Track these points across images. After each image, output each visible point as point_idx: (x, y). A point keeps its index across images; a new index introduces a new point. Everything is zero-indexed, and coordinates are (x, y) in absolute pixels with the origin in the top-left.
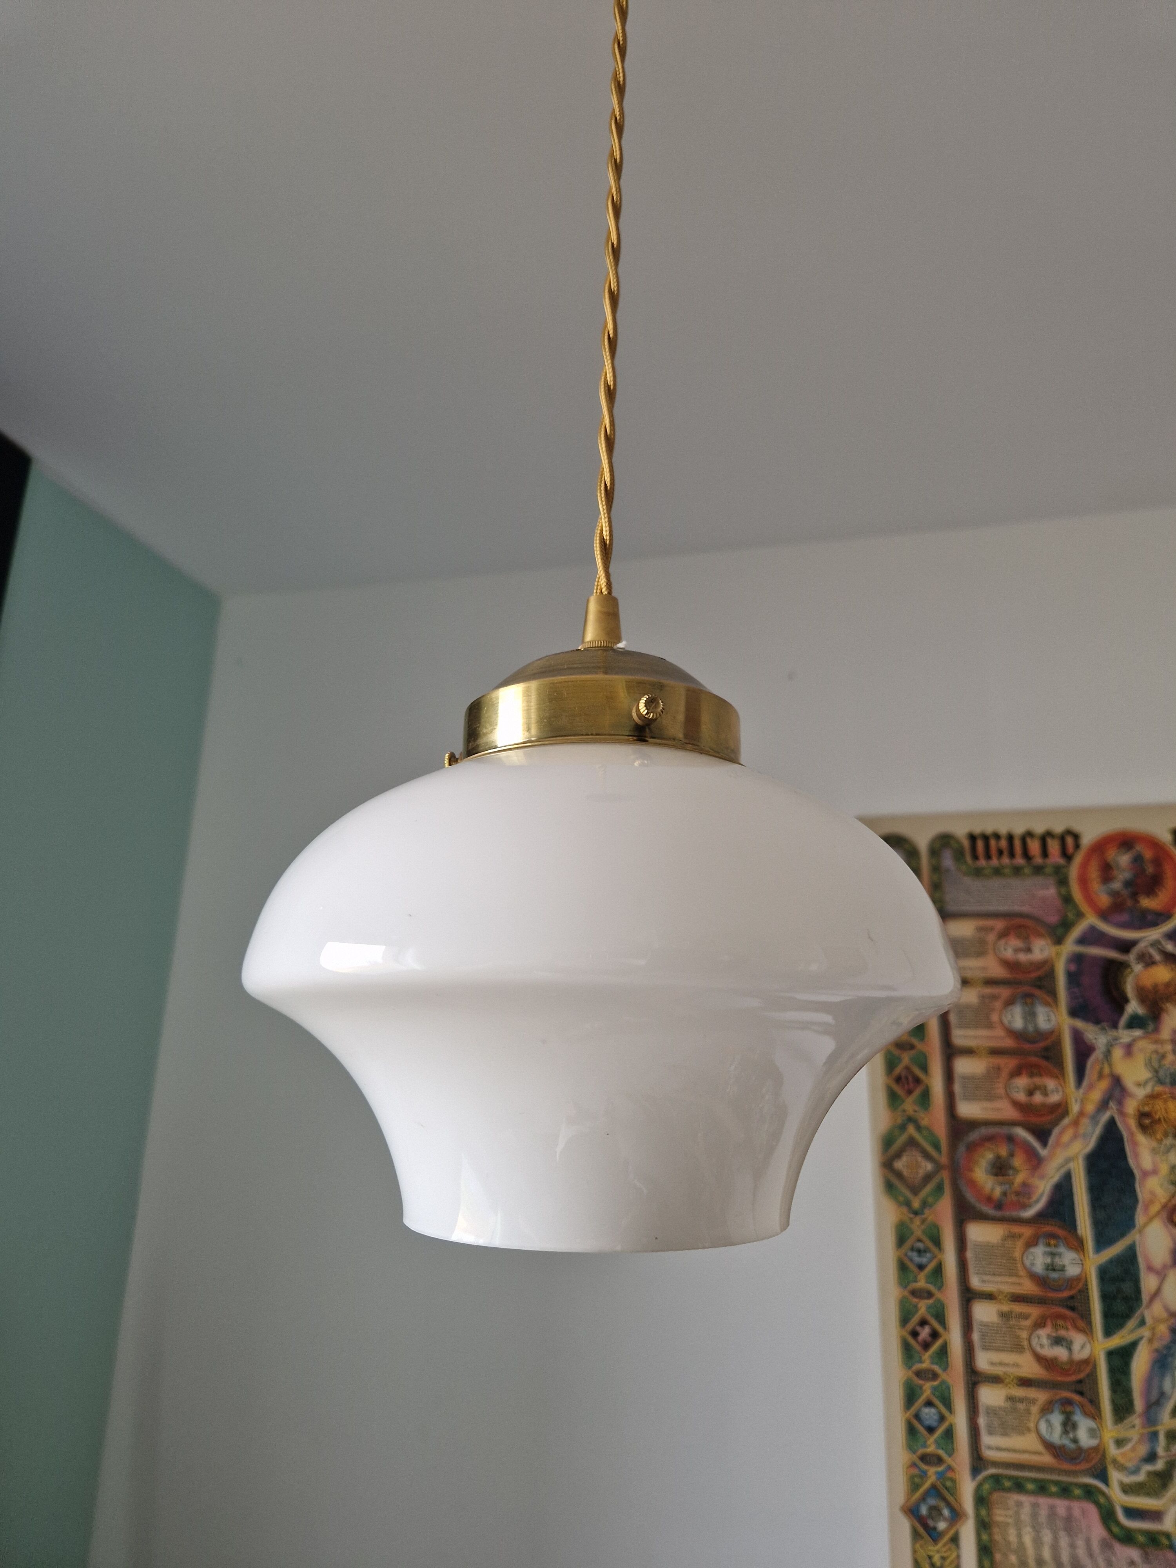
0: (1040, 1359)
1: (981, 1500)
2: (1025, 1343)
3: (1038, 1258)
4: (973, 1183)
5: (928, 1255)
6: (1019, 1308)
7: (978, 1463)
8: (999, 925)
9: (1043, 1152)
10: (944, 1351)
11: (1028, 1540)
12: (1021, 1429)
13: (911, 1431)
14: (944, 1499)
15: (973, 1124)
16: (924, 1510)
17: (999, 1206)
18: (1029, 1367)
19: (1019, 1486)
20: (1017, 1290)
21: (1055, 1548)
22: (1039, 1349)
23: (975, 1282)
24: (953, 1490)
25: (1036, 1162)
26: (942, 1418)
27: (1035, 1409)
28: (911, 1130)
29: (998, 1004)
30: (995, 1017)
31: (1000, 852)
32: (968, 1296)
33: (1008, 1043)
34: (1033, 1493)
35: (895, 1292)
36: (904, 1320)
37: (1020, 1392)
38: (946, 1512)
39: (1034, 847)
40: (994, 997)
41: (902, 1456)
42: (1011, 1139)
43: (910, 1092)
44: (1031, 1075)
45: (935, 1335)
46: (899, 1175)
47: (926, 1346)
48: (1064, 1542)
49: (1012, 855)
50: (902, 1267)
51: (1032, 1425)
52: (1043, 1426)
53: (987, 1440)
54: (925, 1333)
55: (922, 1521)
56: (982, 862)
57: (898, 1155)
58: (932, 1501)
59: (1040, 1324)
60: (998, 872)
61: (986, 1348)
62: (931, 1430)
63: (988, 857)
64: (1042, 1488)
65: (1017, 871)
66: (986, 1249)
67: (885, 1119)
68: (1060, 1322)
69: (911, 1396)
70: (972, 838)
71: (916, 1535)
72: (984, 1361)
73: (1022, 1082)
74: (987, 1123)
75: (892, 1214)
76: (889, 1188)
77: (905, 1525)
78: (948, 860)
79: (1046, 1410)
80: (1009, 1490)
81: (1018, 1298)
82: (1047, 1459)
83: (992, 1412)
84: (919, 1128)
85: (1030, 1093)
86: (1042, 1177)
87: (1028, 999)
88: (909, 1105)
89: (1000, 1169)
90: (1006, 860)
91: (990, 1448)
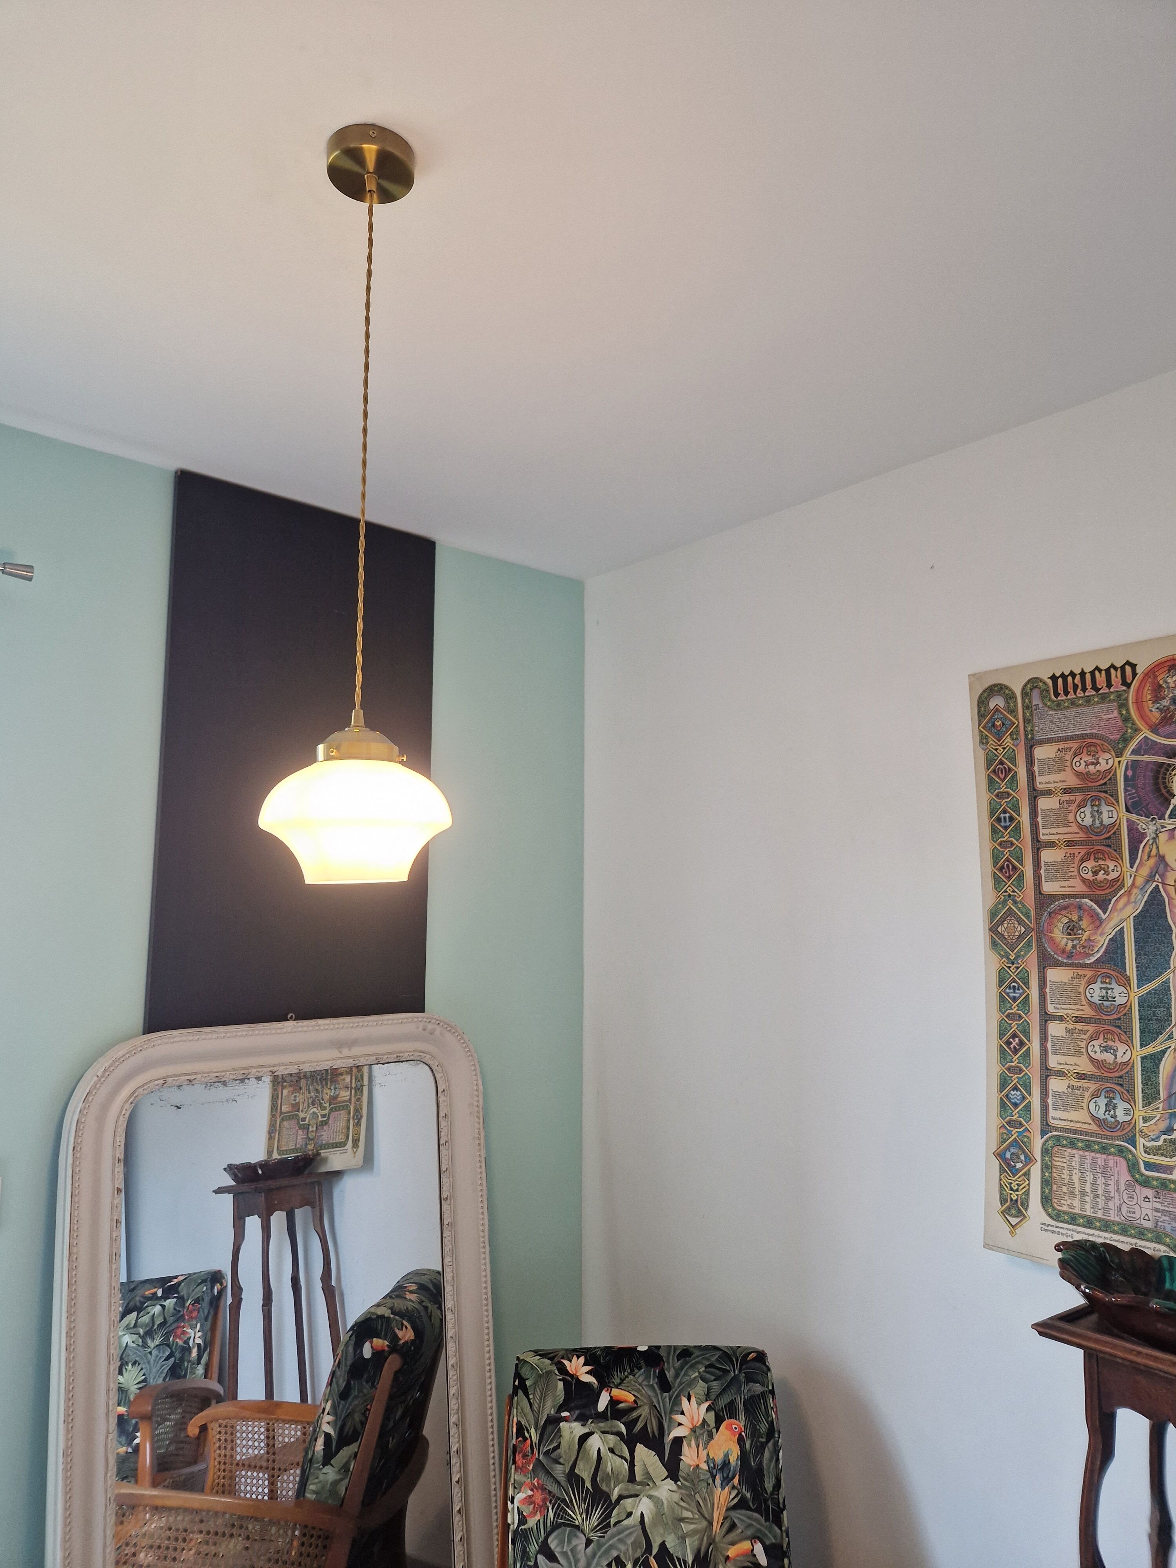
0: (1092, 1060)
1: (1045, 1151)
2: (1084, 1050)
3: (1096, 992)
4: (1052, 940)
5: (1021, 991)
6: (1080, 1026)
7: (1046, 1127)
8: (1075, 745)
9: (1104, 917)
10: (1027, 1054)
11: (1076, 1178)
12: (1076, 1107)
13: (1003, 1105)
14: (1021, 1148)
15: (1053, 898)
16: (1008, 1155)
17: (1070, 956)
18: (1085, 1066)
19: (1072, 1144)
20: (1080, 1014)
21: (1094, 1184)
22: (1092, 1054)
23: (1051, 1009)
24: (1028, 1144)
25: (1097, 922)
26: (1024, 1098)
27: (1087, 1095)
28: (1010, 903)
29: (1073, 807)
30: (1071, 817)
31: (1075, 687)
32: (1046, 1018)
33: (1081, 836)
34: (1082, 1149)
35: (996, 1016)
36: (1001, 1035)
37: (1078, 1083)
38: (1022, 1157)
39: (1101, 679)
40: (1070, 802)
41: (996, 1121)
42: (1080, 907)
43: (1009, 878)
44: (1096, 859)
45: (1022, 1044)
46: (1001, 936)
47: (1016, 1051)
48: (1101, 1181)
49: (1084, 689)
50: (1002, 999)
51: (1085, 1105)
52: (1092, 1106)
53: (1052, 1113)
54: (1015, 1043)
55: (1005, 1160)
56: (1062, 697)
57: (1001, 922)
58: (1012, 1150)
59: (1094, 1038)
60: (1073, 703)
61: (1055, 1053)
62: (1016, 1105)
63: (1066, 693)
64: (1088, 1147)
65: (1088, 700)
66: (1061, 987)
67: (992, 898)
68: (1109, 1036)
69: (1003, 1083)
70: (1054, 678)
71: (1002, 1170)
72: (1053, 1062)
73: (1090, 864)
74: (1064, 896)
75: (995, 962)
76: (994, 944)
77: (996, 1163)
78: (1036, 700)
79: (1095, 1095)
80: (1065, 1146)
81: (1079, 1020)
82: (1094, 1127)
83: (1058, 1095)
84: (1015, 902)
85: (1095, 873)
86: (1102, 934)
87: (1095, 801)
88: (1009, 887)
89: (1072, 929)
90: (1080, 693)
91: (1053, 1118)
